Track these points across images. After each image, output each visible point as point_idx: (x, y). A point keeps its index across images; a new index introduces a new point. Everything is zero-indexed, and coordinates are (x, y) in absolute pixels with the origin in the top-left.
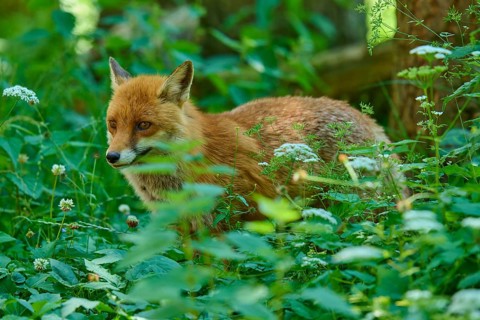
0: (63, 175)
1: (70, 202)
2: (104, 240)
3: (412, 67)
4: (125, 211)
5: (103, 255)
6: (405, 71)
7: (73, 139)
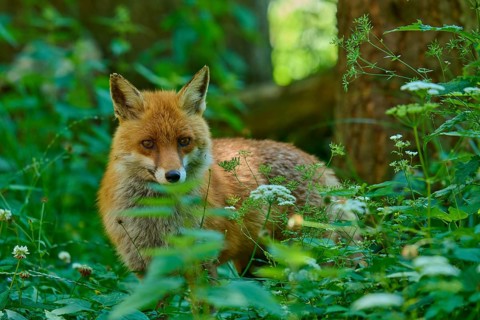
0: (10, 221)
1: (25, 249)
2: (54, 290)
3: (401, 105)
4: (65, 259)
5: (64, 305)
6: (394, 109)
7: (13, 183)
